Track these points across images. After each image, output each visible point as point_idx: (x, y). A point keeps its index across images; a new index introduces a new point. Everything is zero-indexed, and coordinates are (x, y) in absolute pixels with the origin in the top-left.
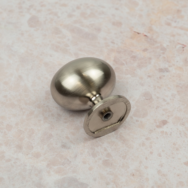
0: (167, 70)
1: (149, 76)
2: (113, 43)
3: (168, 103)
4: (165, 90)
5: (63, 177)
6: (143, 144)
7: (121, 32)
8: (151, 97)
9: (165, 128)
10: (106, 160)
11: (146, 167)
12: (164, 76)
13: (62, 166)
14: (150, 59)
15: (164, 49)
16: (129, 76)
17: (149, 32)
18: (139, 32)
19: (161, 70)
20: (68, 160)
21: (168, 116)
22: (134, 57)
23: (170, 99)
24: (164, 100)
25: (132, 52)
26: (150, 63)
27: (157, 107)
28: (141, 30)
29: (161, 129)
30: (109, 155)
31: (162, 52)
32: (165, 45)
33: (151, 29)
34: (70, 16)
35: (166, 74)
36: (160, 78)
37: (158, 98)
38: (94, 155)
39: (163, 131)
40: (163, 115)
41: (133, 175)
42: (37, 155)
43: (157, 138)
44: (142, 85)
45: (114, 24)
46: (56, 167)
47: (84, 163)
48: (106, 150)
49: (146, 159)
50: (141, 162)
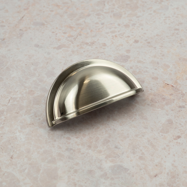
0: (184, 107)
2: (151, 89)
3: (182, 126)
4: (181, 118)
5: (114, 164)
6: (165, 149)
7: (157, 84)
8: (172, 122)
9: (179, 140)
10: (141, 156)
11: (165, 162)
12: (182, 110)
13: (114, 158)
14: (174, 100)
15: (183, 95)
16: (160, 109)
17: (175, 84)
18: (169, 84)
19: (180, 107)
20: (118, 155)
21: (182, 134)
22: (164, 99)
23: (184, 124)
24: (180, 124)
25: (163, 95)
26: (173, 102)
27: (176, 128)
28: (170, 82)
29: (176, 141)
30: (143, 154)
31: (182, 96)
32: (184, 92)
33: (176, 82)
35: (183, 109)
36: (179, 111)
37: (176, 123)
38: (134, 153)
39: (178, 142)
40: (179, 133)
41: (157, 165)
43: (174, 146)
44: (167, 115)
45: (153, 78)
46: (110, 159)
47: (128, 157)
48: (141, 151)
49: (166, 157)
50: (162, 159)
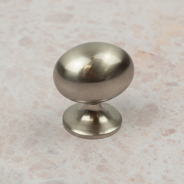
1: (155, 90)
34: (67, 37)
42: (19, 160)
